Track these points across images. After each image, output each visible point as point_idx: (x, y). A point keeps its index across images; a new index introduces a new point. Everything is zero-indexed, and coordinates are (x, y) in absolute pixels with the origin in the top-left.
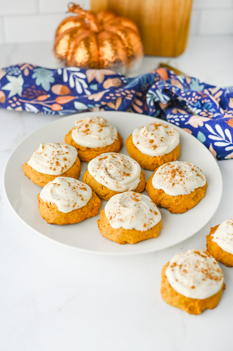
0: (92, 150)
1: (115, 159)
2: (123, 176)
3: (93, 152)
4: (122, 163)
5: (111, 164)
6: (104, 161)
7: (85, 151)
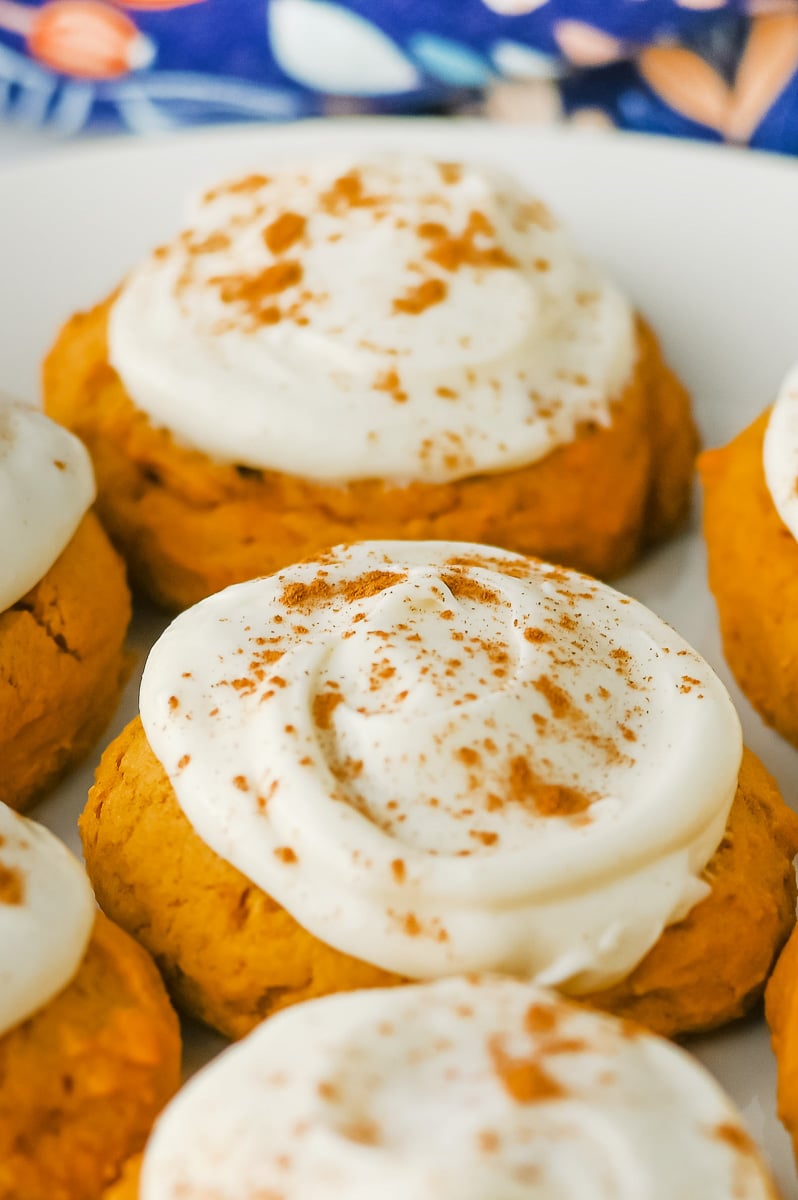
0: (293, 497)
1: (474, 618)
2: (494, 803)
3: (292, 521)
4: (527, 659)
5: (400, 656)
6: (336, 615)
7: (210, 506)
